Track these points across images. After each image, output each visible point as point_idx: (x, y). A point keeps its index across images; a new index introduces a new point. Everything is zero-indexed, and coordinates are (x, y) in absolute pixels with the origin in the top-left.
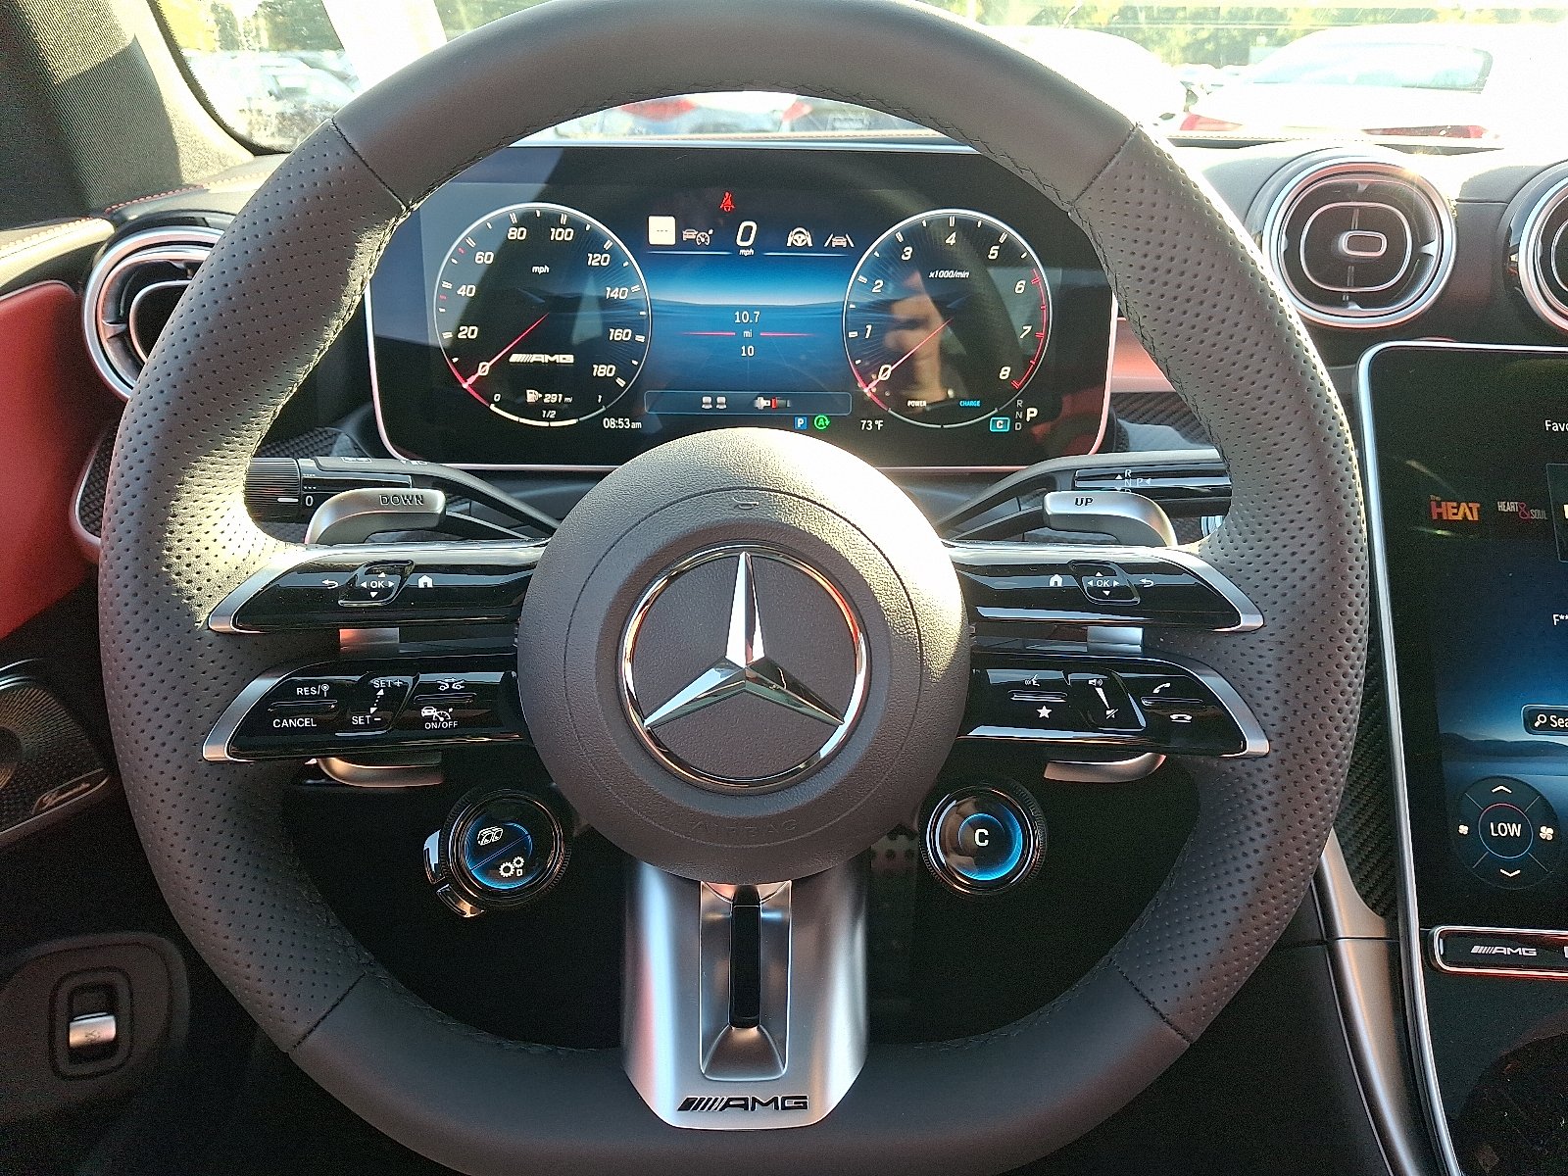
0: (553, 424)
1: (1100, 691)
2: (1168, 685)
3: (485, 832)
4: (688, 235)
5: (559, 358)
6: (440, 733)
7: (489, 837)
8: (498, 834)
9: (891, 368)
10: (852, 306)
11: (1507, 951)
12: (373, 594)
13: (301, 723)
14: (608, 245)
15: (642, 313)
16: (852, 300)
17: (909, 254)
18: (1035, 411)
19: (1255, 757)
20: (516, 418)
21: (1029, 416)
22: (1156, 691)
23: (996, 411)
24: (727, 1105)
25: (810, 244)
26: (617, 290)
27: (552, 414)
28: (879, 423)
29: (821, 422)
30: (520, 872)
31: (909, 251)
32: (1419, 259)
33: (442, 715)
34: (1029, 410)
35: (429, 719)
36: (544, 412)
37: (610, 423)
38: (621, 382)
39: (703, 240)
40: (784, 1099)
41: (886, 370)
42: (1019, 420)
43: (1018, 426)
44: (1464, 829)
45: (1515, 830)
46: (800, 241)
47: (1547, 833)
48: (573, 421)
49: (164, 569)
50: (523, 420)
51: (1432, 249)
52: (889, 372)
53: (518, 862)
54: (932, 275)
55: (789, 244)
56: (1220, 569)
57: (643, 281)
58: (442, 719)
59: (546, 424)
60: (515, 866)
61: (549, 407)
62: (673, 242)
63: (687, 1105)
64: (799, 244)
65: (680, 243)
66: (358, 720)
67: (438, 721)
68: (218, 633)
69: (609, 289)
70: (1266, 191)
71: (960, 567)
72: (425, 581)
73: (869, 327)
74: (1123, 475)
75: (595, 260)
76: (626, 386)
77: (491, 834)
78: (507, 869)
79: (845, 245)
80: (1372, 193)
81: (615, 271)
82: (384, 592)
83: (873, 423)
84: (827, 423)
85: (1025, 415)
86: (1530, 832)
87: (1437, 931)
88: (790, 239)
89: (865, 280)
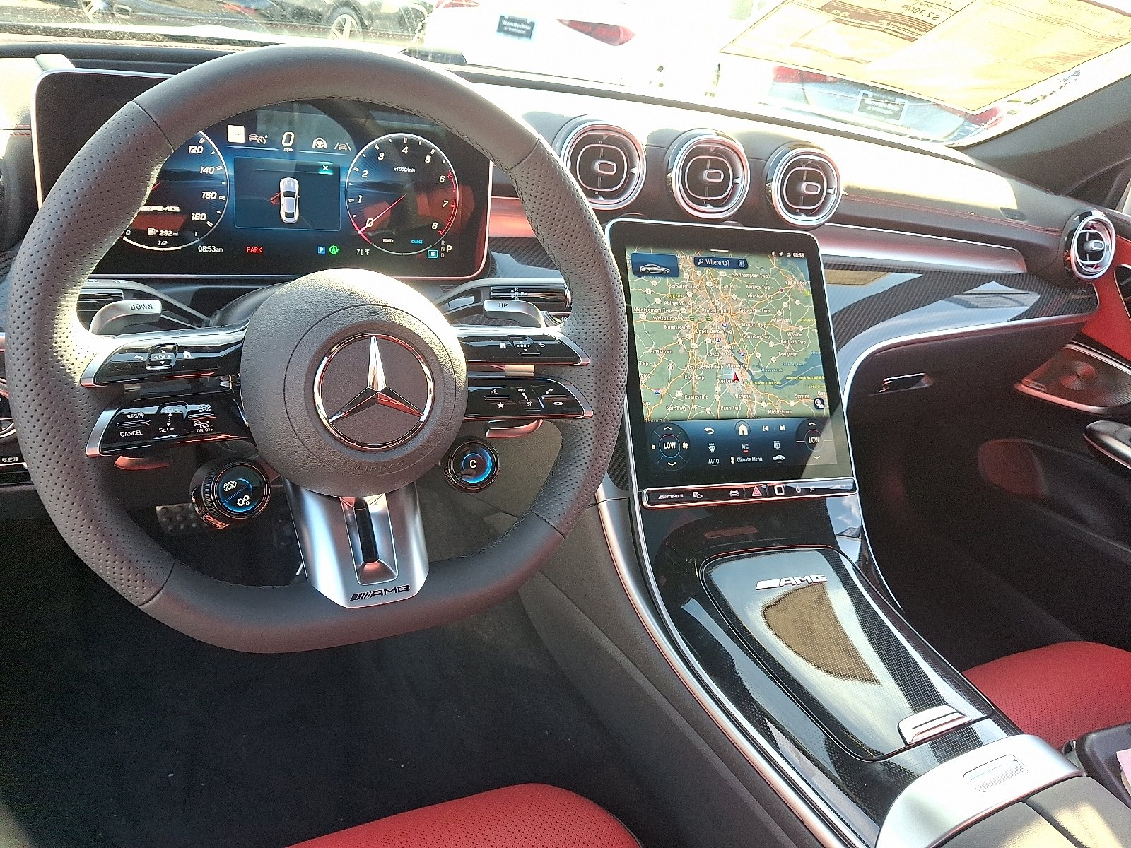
0: (165, 249)
1: (524, 394)
2: (552, 390)
3: (228, 484)
4: (251, 138)
5: (169, 209)
6: (205, 434)
7: (229, 487)
8: (234, 485)
9: (373, 221)
10: (350, 184)
11: (672, 496)
12: (162, 362)
13: (135, 433)
14: (202, 141)
15: (223, 183)
16: (350, 180)
17: (382, 156)
18: (451, 247)
19: (586, 418)
20: (141, 246)
21: (448, 250)
22: (547, 393)
23: (431, 246)
24: (373, 594)
25: (326, 147)
26: (207, 168)
27: (165, 243)
28: (367, 251)
29: (334, 250)
30: (248, 503)
31: (382, 155)
32: (630, 175)
33: (204, 425)
34: (448, 246)
35: (198, 427)
36: (160, 242)
37: (202, 249)
38: (210, 224)
39: (261, 141)
40: (398, 588)
41: (371, 221)
42: (443, 252)
43: (443, 255)
44: (653, 447)
45: (673, 445)
46: (320, 145)
47: (685, 445)
48: (180, 248)
49: (55, 354)
50: (144, 247)
51: (635, 171)
52: (372, 223)
53: (246, 498)
54: (395, 169)
55: (313, 147)
56: (571, 338)
57: (224, 164)
58: (204, 427)
59: (161, 249)
60: (245, 500)
61: (164, 238)
62: (243, 141)
63: (355, 597)
64: (320, 147)
65: (248, 143)
66: (162, 430)
67: (203, 428)
68: (85, 387)
69: (202, 168)
70: (560, 135)
71: (462, 340)
72: (187, 355)
73: (361, 197)
74: (514, 289)
75: (193, 149)
76: (213, 226)
77: (230, 486)
78: (241, 502)
79: (346, 149)
80: (610, 140)
81: (206, 157)
82: (168, 362)
83: (364, 251)
84: (337, 250)
85: (446, 249)
86: (679, 446)
87: (645, 491)
88: (314, 144)
89: (358, 170)
